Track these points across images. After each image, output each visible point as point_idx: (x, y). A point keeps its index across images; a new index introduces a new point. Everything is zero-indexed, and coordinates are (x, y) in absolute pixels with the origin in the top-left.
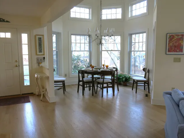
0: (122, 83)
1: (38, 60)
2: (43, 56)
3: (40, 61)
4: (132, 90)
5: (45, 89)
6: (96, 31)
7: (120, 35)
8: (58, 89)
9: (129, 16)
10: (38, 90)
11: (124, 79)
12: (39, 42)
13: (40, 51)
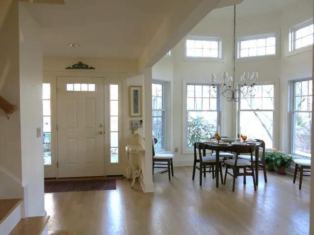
0: (276, 168)
1: (132, 124)
2: (140, 119)
3: (134, 127)
4: (294, 182)
5: (140, 171)
6: (225, 77)
7: (274, 84)
8: (162, 173)
9: (290, 50)
10: (130, 172)
11: (279, 162)
12: (134, 97)
13: (136, 111)
